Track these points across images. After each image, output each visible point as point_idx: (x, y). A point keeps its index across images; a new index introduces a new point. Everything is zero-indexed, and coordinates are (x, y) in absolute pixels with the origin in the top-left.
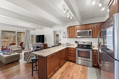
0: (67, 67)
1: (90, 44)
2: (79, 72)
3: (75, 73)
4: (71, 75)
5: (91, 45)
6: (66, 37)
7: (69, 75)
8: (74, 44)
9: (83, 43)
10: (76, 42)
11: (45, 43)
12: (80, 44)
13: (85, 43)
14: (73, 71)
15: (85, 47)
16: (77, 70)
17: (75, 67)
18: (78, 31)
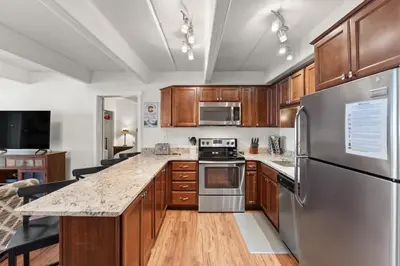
0: (176, 234)
1: (234, 146)
2: (220, 236)
3: (210, 244)
4: (200, 260)
5: (235, 148)
6: (156, 124)
7: (194, 259)
8: (186, 147)
9: (215, 142)
10: (193, 140)
11: (53, 149)
12: (205, 145)
13: (220, 142)
14: (200, 239)
15: (215, 155)
16: (212, 234)
17: (200, 226)
18: (202, 105)
